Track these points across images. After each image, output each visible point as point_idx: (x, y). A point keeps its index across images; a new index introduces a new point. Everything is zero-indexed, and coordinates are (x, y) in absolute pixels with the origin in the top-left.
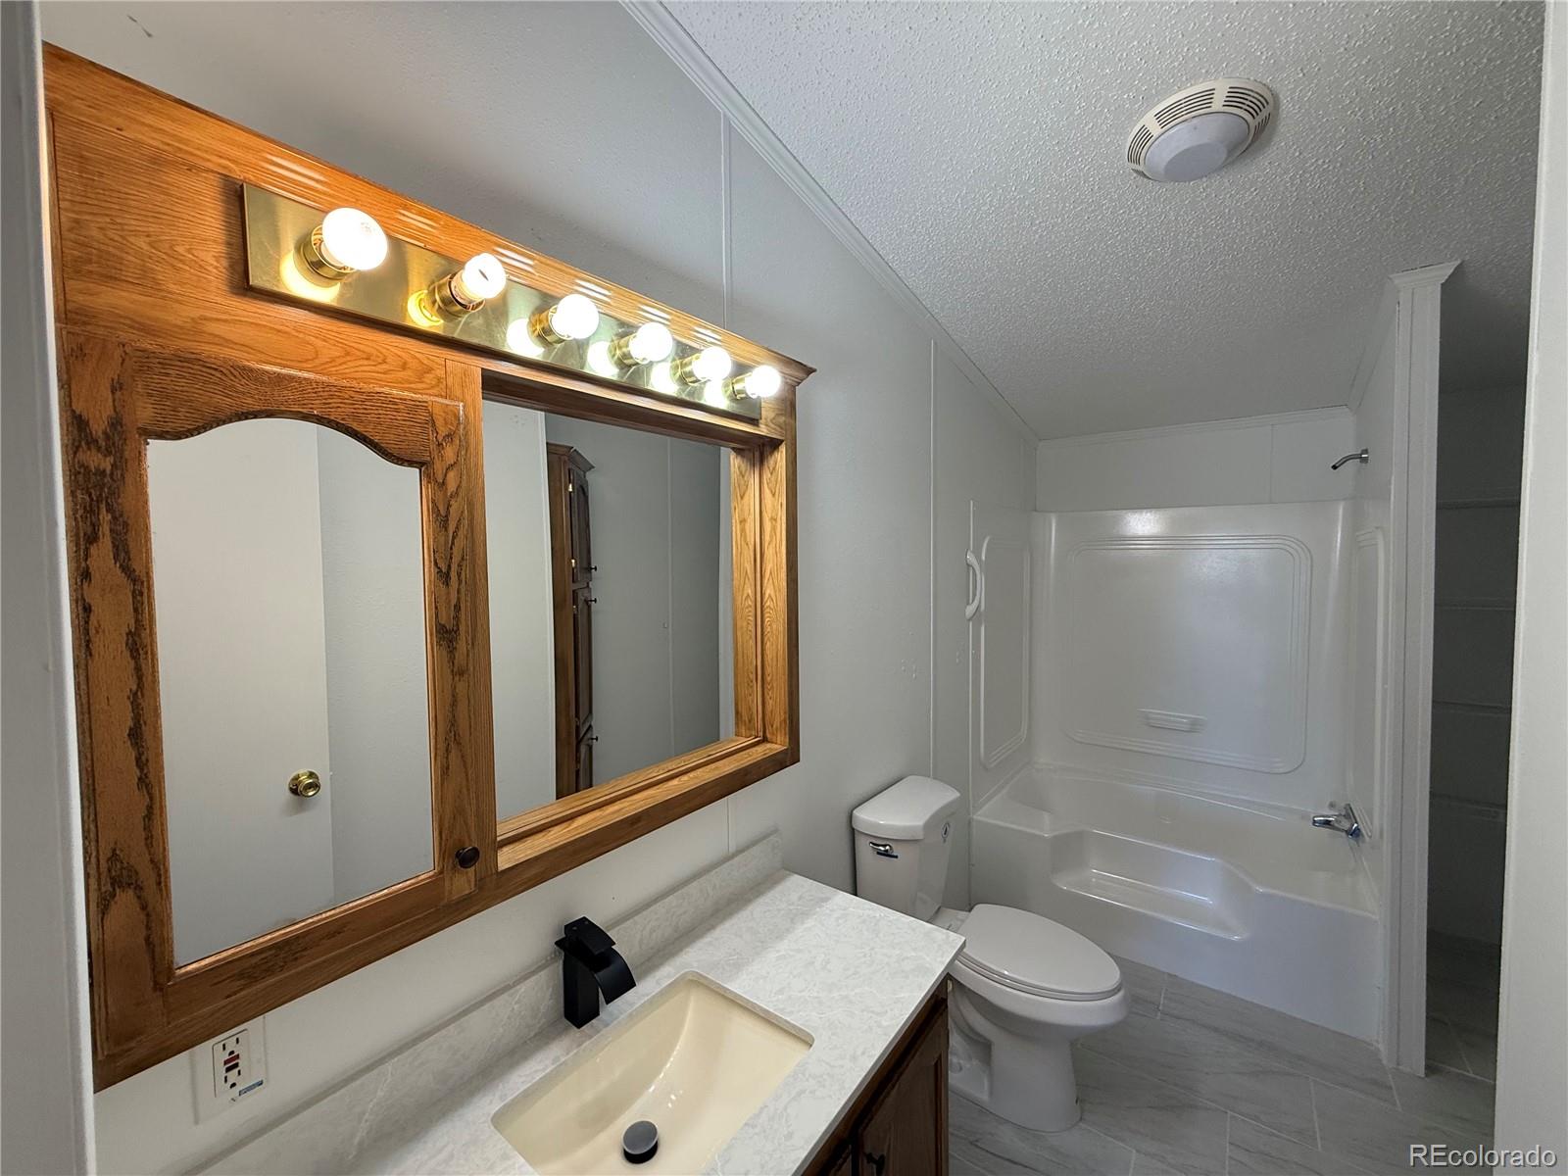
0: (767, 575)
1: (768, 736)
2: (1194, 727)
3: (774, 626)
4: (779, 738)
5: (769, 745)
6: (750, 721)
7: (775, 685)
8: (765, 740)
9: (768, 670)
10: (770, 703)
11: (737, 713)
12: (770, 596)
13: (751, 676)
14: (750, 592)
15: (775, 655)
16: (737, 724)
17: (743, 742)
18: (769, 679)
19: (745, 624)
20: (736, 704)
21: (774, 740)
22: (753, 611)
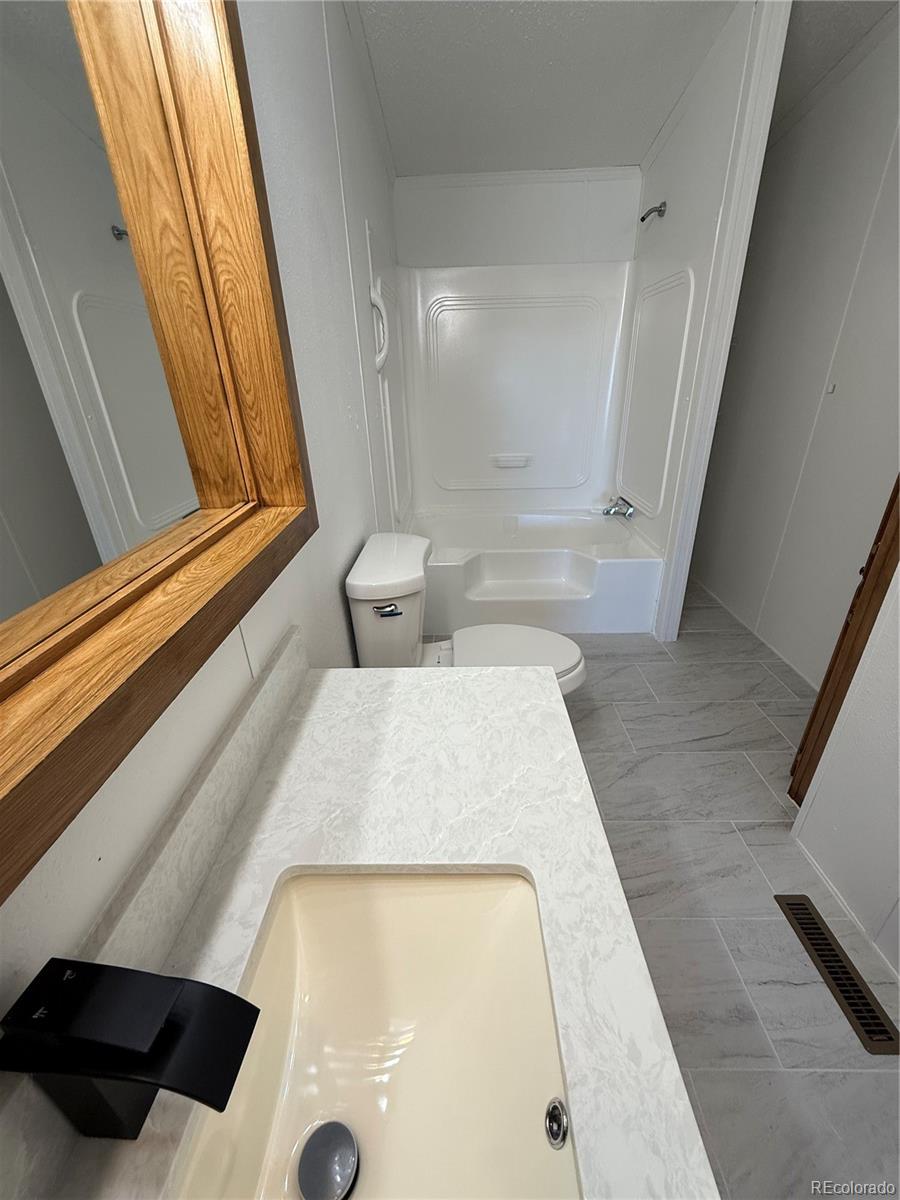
0: (203, 170)
1: (266, 496)
2: (527, 463)
3: (243, 292)
4: (287, 497)
5: (273, 511)
6: (224, 481)
7: (263, 406)
8: (262, 504)
9: (245, 383)
10: (260, 443)
11: (196, 471)
12: (219, 223)
13: (211, 399)
14: (167, 214)
15: (253, 349)
16: (200, 490)
17: (222, 516)
18: (249, 398)
19: (173, 295)
20: (191, 455)
21: (279, 500)
22: (190, 261)
